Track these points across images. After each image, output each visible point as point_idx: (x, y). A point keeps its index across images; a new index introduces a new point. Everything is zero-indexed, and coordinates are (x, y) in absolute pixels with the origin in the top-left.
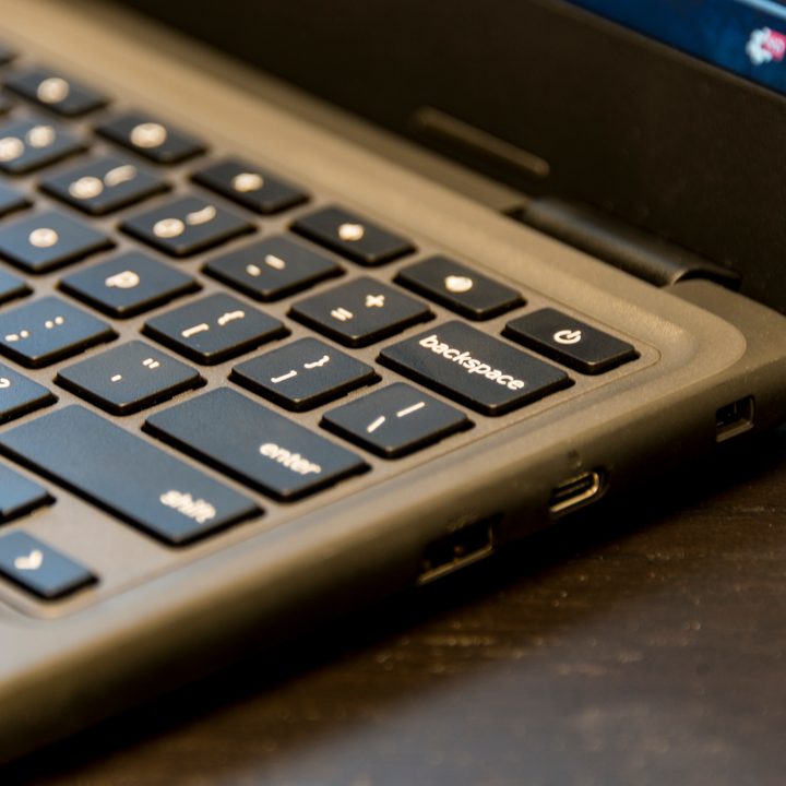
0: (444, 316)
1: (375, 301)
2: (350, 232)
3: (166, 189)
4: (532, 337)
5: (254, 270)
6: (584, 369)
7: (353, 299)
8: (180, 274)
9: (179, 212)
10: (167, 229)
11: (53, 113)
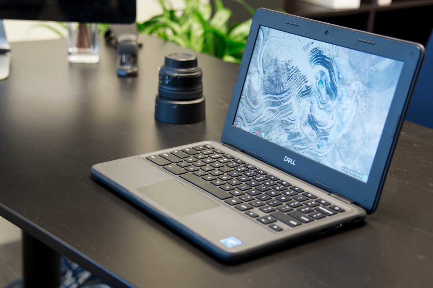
0: (321, 205)
1: (313, 203)
2: (309, 195)
3: (287, 189)
4: (332, 208)
5: (298, 198)
6: (339, 212)
7: (311, 202)
8: (290, 198)
9: (289, 191)
10: (288, 193)
11: (272, 180)
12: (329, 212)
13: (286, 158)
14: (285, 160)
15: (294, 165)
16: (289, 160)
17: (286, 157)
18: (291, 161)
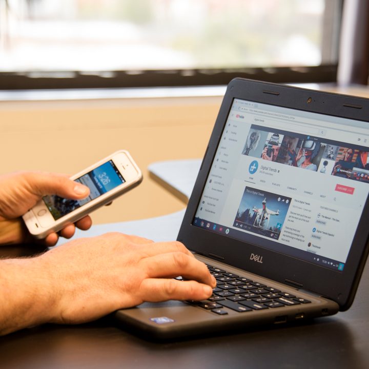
2: (272, 289)
4: (297, 300)
12: (290, 302)
13: (253, 256)
14: (251, 259)
15: (262, 262)
16: (255, 258)
17: (252, 254)
18: (258, 259)
